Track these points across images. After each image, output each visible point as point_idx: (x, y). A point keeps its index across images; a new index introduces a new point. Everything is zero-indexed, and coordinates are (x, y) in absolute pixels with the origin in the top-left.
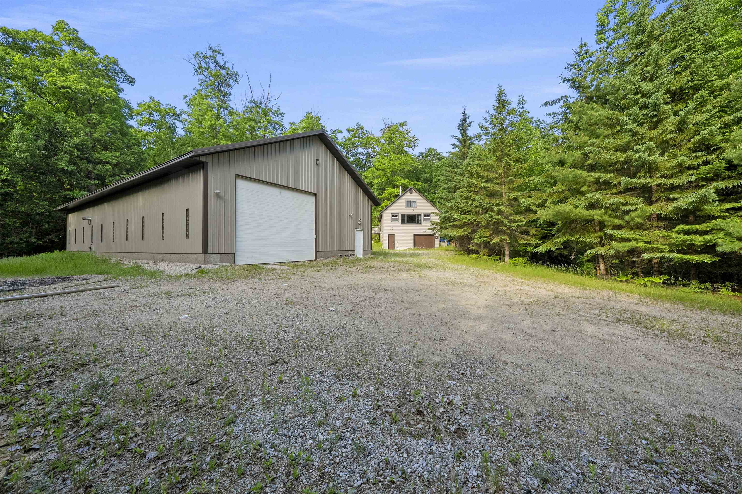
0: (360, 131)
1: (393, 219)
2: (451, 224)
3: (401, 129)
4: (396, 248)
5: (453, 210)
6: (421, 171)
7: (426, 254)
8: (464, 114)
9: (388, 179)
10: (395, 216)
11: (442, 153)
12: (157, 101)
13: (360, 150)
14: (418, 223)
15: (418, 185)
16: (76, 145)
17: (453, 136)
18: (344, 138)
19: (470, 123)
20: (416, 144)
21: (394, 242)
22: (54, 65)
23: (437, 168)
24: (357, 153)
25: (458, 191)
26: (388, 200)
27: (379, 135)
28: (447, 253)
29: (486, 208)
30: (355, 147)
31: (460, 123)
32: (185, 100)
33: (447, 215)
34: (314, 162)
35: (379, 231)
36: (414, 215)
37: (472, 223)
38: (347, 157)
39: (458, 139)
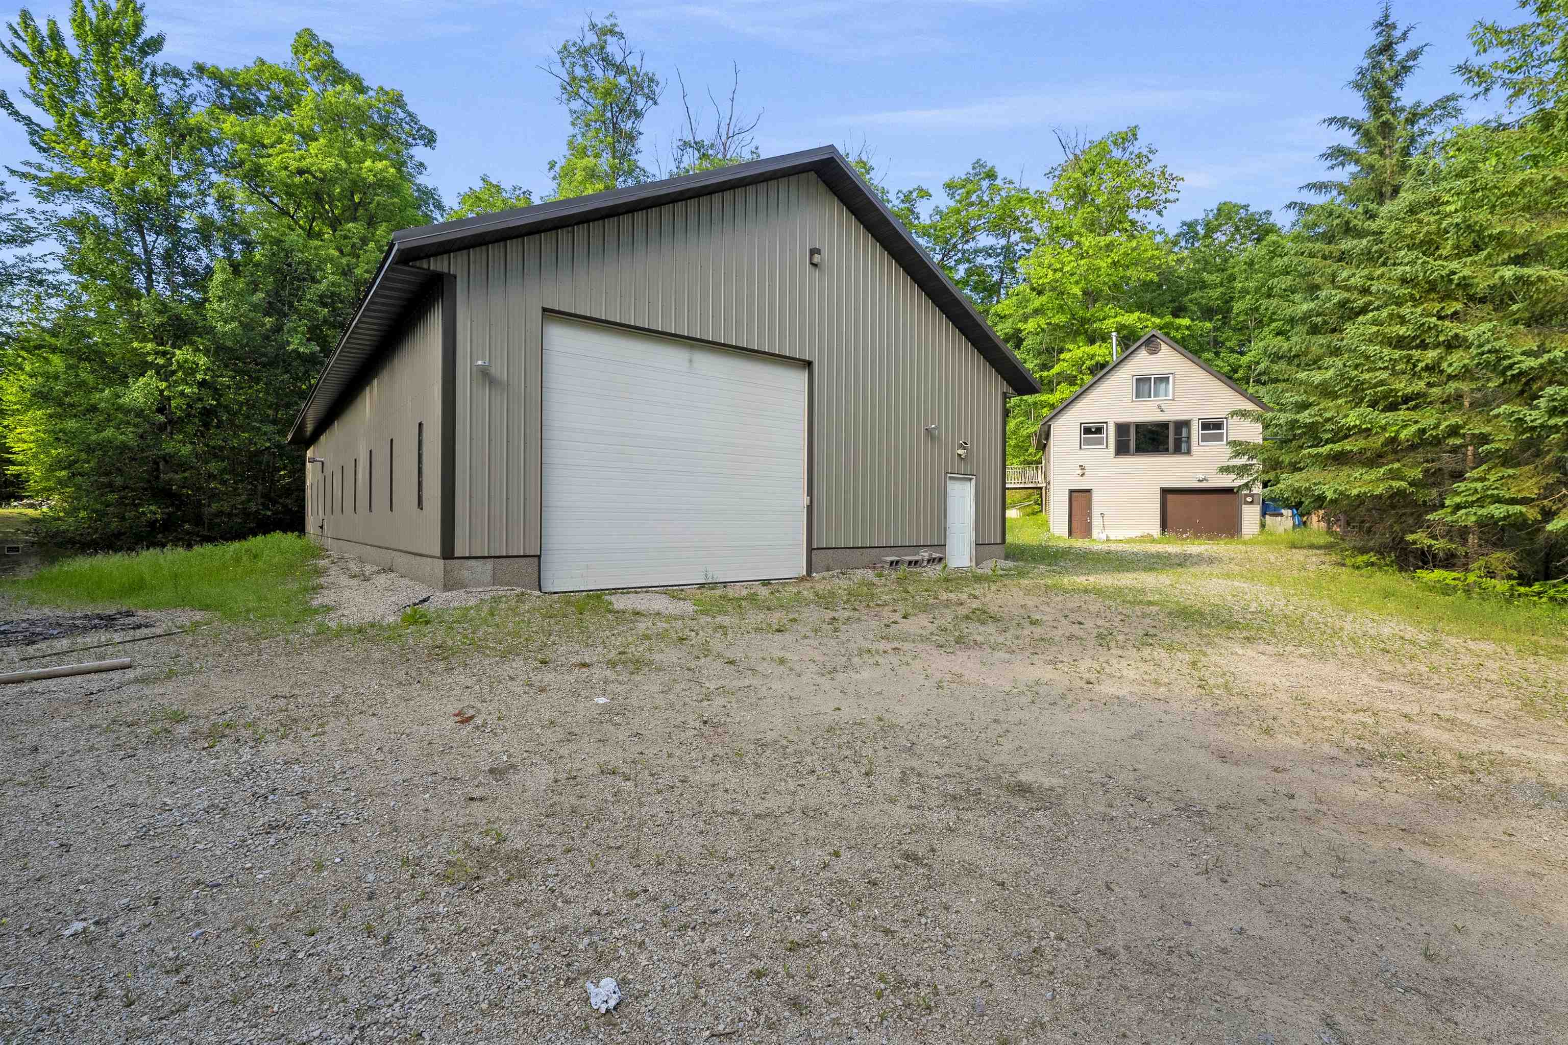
0: (985, 184)
1: (1087, 441)
2: (1325, 450)
3: (1117, 153)
4: (1096, 533)
5: (1334, 396)
6: (1189, 282)
7: (1211, 561)
8: (1385, 25)
9: (1073, 316)
10: (1092, 431)
11: (1268, 213)
12: (495, 183)
13: (984, 240)
14: (1178, 450)
15: (1178, 328)
16: (321, 297)
17: (1332, 121)
18: (937, 211)
19: (1414, 55)
20: (1171, 196)
21: (1090, 515)
22: (289, 128)
23: (1251, 264)
24: (977, 252)
25: (1361, 319)
26: (1072, 380)
27: (1046, 186)
28: (1299, 555)
29: (1521, 374)
30: (968, 233)
31: (1366, 63)
32: (552, 173)
33: (1305, 417)
34: (802, 258)
35: (1040, 478)
36: (1164, 426)
37: (1437, 442)
38: (943, 267)
39: (1357, 127)
